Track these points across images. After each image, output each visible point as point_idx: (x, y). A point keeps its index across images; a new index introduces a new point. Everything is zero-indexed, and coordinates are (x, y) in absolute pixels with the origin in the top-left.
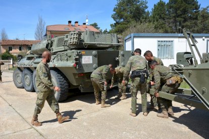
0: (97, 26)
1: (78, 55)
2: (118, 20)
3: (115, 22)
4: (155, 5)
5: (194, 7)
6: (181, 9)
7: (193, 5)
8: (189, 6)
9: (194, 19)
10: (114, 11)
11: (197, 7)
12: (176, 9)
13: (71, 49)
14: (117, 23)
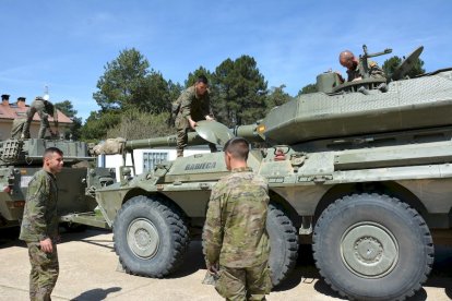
0: (71, 107)
1: (14, 174)
2: (105, 105)
3: (100, 108)
4: (190, 75)
5: (257, 84)
6: (236, 86)
7: (257, 81)
8: (250, 82)
9: (259, 105)
10: (98, 87)
11: (263, 86)
12: (229, 86)
13: (7, 166)
14: (104, 110)
